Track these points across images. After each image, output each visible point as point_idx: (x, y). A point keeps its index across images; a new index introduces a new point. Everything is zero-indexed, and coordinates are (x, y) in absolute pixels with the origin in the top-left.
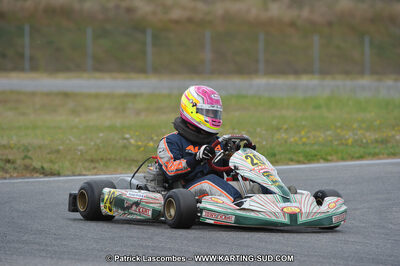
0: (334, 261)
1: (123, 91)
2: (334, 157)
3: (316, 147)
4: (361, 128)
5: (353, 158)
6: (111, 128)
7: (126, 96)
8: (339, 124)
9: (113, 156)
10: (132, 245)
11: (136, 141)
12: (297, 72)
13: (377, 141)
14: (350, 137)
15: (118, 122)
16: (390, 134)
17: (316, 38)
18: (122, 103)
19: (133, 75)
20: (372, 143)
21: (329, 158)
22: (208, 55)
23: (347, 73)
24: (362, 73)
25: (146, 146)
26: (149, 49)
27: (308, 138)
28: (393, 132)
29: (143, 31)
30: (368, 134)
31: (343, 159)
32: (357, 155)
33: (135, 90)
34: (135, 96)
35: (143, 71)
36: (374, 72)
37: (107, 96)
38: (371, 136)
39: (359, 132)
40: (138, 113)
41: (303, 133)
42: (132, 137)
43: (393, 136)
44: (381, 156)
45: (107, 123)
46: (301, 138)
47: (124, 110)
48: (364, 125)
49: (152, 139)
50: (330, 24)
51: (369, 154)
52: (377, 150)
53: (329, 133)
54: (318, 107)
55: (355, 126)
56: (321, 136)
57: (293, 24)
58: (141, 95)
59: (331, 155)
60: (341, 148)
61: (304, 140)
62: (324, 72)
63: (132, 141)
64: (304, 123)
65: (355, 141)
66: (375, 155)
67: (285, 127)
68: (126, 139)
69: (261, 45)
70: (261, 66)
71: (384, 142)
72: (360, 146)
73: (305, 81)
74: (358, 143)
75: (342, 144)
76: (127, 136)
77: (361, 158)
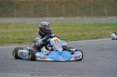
0: (70, 70)
1: (7, 23)
2: (69, 40)
3: (64, 38)
4: (77, 32)
5: (75, 40)
6: (4, 33)
7: (8, 24)
8: (70, 31)
9: (4, 41)
10: (10, 67)
11: (11, 37)
12: (58, 16)
13: (81, 35)
14: (74, 34)
15: (6, 31)
16: (85, 33)
17: (63, 6)
18: (7, 26)
19: (10, 18)
20: (80, 36)
21: (68, 41)
22: (32, 11)
23: (73, 16)
24: (77, 16)
25: (14, 38)
26: (15, 10)
27: (62, 35)
28: (86, 33)
29: (13, 5)
30: (79, 33)
31: (72, 41)
32: (76, 40)
33: (11, 22)
34: (11, 24)
35: (13, 16)
36: (80, 16)
37: (3, 24)
38: (80, 34)
39: (76, 33)
40: (12, 29)
41: (60, 33)
42: (10, 36)
43: (86, 34)
44: (83, 40)
45: (3, 32)
46: (59, 35)
47: (8, 28)
48: (78, 31)
49: (16, 36)
50: (67, 2)
51: (79, 39)
52: (82, 38)
53: (68, 33)
54: (64, 26)
55: (75, 31)
56: (65, 34)
57: (56, 2)
58: (13, 23)
59: (68, 40)
60: (71, 38)
61: (60, 35)
62: (66, 16)
63: (10, 37)
64: (60, 31)
65: (75, 36)
66: (81, 40)
67: (55, 32)
68: (8, 36)
69: (47, 8)
70: (48, 14)
71: (83, 36)
72: (77, 37)
73: (60, 18)
74: (76, 36)
75: (71, 36)
76: (9, 35)
77: (77, 40)
